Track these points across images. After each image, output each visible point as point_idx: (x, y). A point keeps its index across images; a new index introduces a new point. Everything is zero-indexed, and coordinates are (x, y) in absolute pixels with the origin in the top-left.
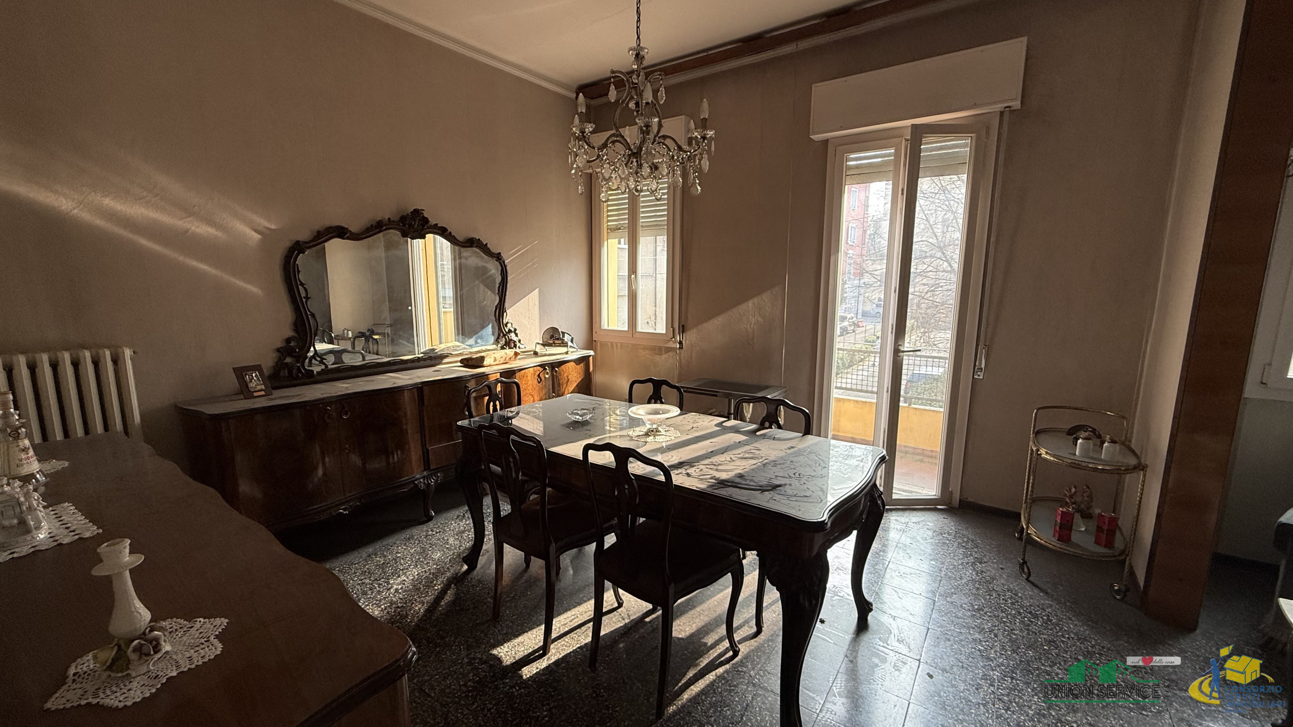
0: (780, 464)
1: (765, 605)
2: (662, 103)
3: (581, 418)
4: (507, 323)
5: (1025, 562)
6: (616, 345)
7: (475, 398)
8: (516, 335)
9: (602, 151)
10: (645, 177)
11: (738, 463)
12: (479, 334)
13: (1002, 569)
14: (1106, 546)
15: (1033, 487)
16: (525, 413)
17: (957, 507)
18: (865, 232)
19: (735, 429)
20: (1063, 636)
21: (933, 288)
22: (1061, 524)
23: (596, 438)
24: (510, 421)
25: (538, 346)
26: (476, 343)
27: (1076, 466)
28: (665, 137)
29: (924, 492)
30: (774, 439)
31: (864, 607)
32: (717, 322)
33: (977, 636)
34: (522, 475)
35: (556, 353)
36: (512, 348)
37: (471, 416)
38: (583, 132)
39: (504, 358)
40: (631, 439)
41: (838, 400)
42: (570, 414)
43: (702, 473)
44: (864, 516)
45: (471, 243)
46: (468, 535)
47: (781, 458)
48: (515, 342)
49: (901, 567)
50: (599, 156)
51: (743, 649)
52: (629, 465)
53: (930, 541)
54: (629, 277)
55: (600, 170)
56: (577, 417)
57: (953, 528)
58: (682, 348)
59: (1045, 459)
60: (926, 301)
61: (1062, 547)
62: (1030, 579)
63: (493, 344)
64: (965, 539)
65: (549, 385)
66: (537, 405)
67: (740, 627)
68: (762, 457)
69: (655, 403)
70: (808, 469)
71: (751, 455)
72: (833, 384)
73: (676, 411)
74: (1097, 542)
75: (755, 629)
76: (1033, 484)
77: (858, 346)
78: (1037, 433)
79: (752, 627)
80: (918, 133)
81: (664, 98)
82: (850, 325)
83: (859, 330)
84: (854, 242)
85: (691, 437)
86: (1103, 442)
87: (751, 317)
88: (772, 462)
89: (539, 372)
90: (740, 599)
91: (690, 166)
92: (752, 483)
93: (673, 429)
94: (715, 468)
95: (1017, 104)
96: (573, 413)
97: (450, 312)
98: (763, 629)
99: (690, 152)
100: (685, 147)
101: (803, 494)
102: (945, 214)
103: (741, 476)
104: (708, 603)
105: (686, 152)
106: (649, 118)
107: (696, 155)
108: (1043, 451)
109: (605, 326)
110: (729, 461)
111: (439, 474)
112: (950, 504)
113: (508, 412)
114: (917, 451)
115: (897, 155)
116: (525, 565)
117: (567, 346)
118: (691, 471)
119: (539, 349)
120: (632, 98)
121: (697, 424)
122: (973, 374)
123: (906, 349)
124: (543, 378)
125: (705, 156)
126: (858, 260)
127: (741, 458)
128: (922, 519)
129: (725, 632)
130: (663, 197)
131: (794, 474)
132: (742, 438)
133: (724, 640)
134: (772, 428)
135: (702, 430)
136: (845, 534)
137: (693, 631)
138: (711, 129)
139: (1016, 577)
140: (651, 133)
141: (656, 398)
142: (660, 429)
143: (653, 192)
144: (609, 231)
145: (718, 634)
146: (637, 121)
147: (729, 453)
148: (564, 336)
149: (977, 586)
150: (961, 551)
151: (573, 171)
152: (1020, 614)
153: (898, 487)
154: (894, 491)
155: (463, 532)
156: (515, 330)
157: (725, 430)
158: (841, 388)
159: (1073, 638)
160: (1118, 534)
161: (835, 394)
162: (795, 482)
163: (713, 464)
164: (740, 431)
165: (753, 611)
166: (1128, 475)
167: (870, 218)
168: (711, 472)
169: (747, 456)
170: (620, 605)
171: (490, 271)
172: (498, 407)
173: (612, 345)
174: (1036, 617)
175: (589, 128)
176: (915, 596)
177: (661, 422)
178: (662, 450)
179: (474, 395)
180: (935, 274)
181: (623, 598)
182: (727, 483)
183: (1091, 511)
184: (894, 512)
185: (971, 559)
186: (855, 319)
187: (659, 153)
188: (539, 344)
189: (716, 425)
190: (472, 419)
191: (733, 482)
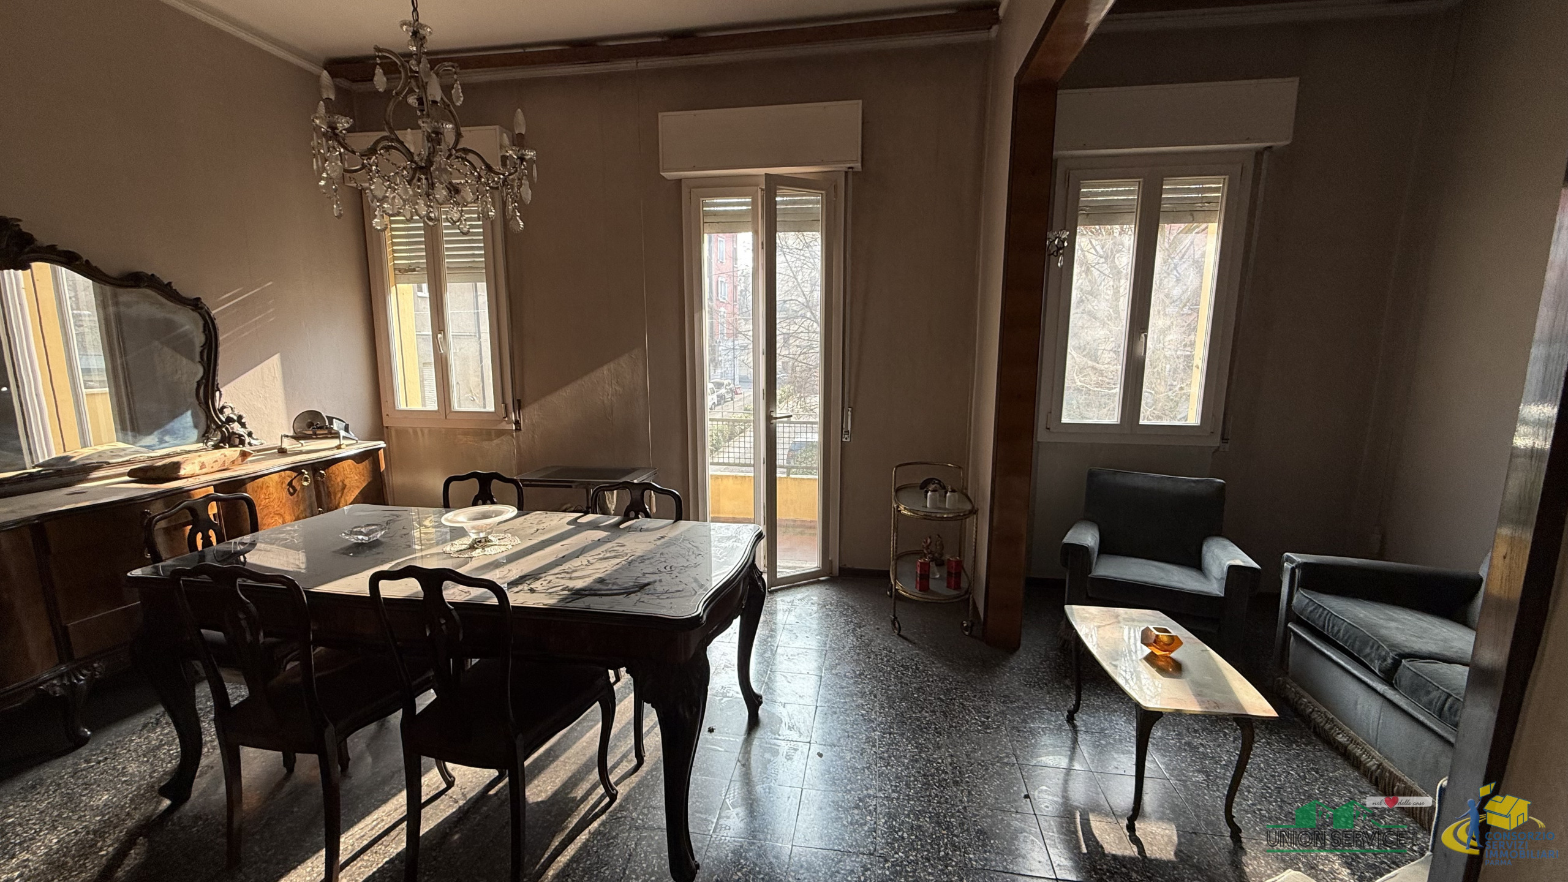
0: (648, 559)
1: (645, 730)
2: (459, 104)
3: (366, 538)
4: (224, 407)
5: (896, 618)
6: (422, 431)
7: (167, 531)
8: (243, 425)
9: (370, 159)
10: (440, 201)
11: (598, 565)
12: (168, 427)
13: (878, 629)
14: (955, 589)
15: (896, 544)
16: (266, 543)
17: (838, 575)
18: (735, 287)
19: (594, 526)
20: (928, 681)
21: (805, 350)
22: (920, 575)
23: (394, 563)
24: (242, 558)
25: (285, 440)
26: (161, 441)
27: (927, 517)
28: (466, 151)
29: (808, 565)
30: (641, 530)
31: (753, 701)
32: (564, 394)
33: (860, 701)
34: (265, 636)
35: (320, 448)
36: (237, 446)
37: (157, 558)
38: (333, 128)
39: (220, 463)
40: (448, 555)
41: (717, 477)
42: (347, 535)
43: (550, 585)
44: (744, 602)
45: (134, 280)
46: (169, 750)
47: (650, 551)
48: (240, 436)
49: (788, 650)
50: (364, 166)
51: (622, 790)
52: (445, 593)
53: (815, 615)
54: (435, 337)
55: (367, 185)
56: (360, 537)
57: (835, 598)
58: (520, 430)
59: (904, 515)
60: (800, 364)
61: (923, 596)
62: (901, 633)
63: (198, 442)
64: (846, 607)
65: (310, 497)
66: (289, 528)
67: (614, 767)
68: (627, 554)
69: (484, 503)
70: (680, 560)
71: (613, 554)
72: (709, 460)
73: (511, 511)
74: (949, 586)
75: (635, 762)
76: (897, 540)
77: (737, 416)
78: (897, 491)
79: (632, 760)
80: (773, 184)
81: (462, 99)
82: (727, 392)
83: (737, 397)
84: (724, 299)
85: (536, 542)
86: (946, 493)
87: (607, 386)
88: (639, 557)
89: (290, 479)
90: (614, 731)
91: (508, 194)
92: (615, 587)
93: (509, 535)
94: (568, 576)
95: (858, 166)
96: (352, 533)
97: (105, 393)
98: (645, 758)
99: (503, 175)
100: (497, 167)
101: (674, 589)
102: (811, 272)
103: (601, 581)
104: (574, 747)
105: (498, 174)
106: (438, 123)
107: (513, 180)
108: (902, 507)
109: (401, 405)
110: (586, 565)
111: (96, 665)
112: (831, 573)
113: (234, 544)
114: (796, 523)
115: (754, 203)
116: (285, 770)
117: (338, 437)
118: (536, 585)
119: (287, 444)
120: (411, 91)
121: (543, 525)
122: (842, 438)
123: (778, 416)
124: (298, 488)
125: (525, 182)
126: (729, 319)
127: (601, 559)
128: (806, 594)
129: (598, 777)
130: (471, 230)
131: (665, 568)
132: (601, 534)
133: (599, 786)
134: (639, 518)
135: (550, 531)
136: (725, 624)
137: (557, 788)
138: (532, 149)
139: (889, 634)
140: (443, 143)
141: (484, 497)
142: (490, 537)
143: (455, 222)
144: (397, 272)
145: (591, 781)
146: (420, 122)
147: (586, 555)
148: (331, 423)
149: (858, 651)
150: (842, 619)
151: (322, 183)
152: (894, 669)
153: (782, 565)
154: (778, 570)
155: (159, 747)
156: (240, 417)
157: (577, 527)
158: (718, 464)
159: (936, 680)
160: (963, 574)
161: (711, 470)
162: (665, 577)
163: (565, 572)
164: (599, 527)
165: (631, 741)
166: (968, 520)
167: (739, 273)
168: (563, 582)
169: (608, 555)
170: (450, 784)
171: (182, 326)
172: (214, 539)
173: (415, 432)
174: (907, 668)
175: (343, 124)
176: (803, 676)
177: (491, 530)
178: (496, 565)
179: (163, 524)
180: (807, 335)
181: (453, 773)
182: (583, 592)
183: (943, 558)
184: (779, 592)
185: (852, 626)
186: (732, 386)
187: (459, 171)
188: (287, 436)
189: (569, 523)
190: (160, 564)
191: (591, 590)
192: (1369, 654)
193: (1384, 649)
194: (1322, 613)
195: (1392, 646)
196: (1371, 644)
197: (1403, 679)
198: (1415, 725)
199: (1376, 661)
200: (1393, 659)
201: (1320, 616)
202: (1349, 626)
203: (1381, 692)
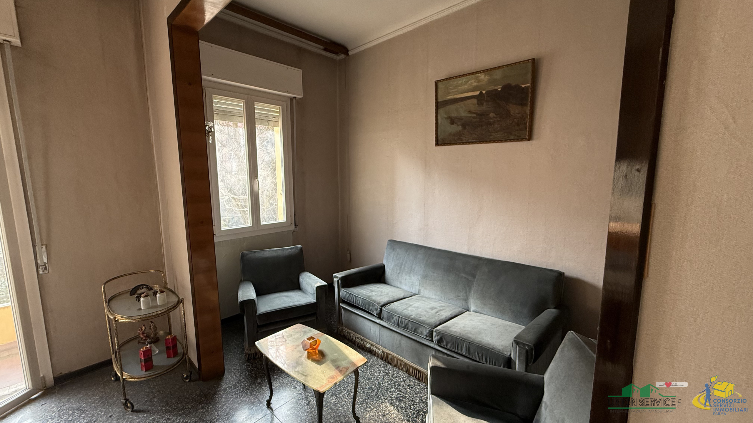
5: (127, 401)
14: (174, 357)
17: (54, 385)
22: (144, 360)
57: (55, 409)
59: (123, 323)
61: (150, 374)
62: (135, 409)
74: (169, 357)
78: (109, 301)
86: (156, 294)
95: (16, 41)
108: (118, 317)
112: (45, 387)
122: (37, 271)
139: (124, 415)
160: (178, 343)
192: (371, 309)
193: (376, 306)
194: (352, 296)
195: (378, 303)
196: (371, 305)
197: (384, 316)
198: (391, 331)
199: (374, 311)
200: (380, 309)
201: (352, 298)
202: (363, 300)
203: (379, 323)
